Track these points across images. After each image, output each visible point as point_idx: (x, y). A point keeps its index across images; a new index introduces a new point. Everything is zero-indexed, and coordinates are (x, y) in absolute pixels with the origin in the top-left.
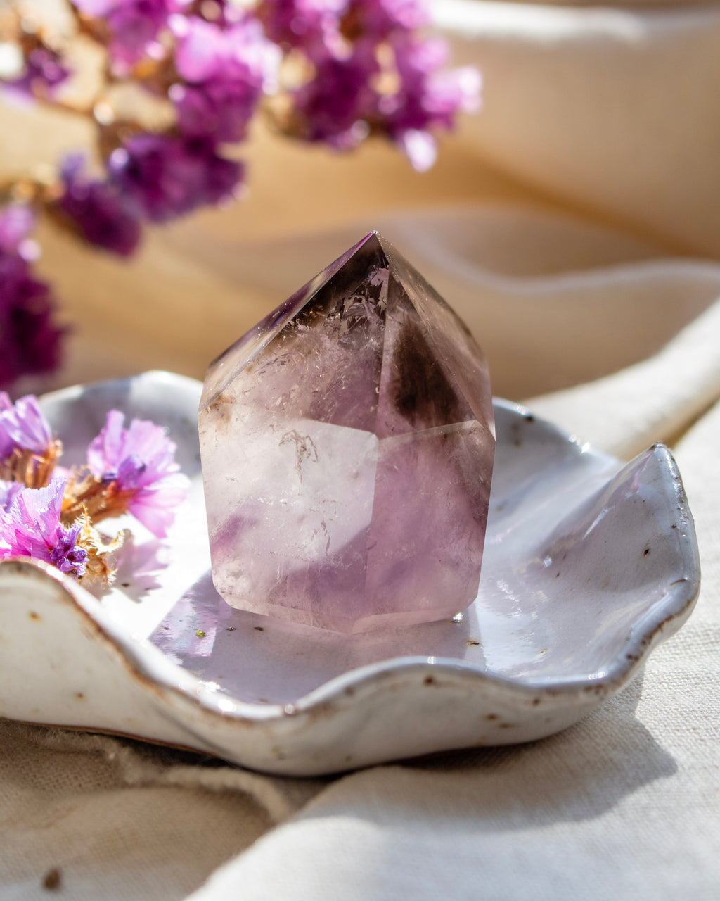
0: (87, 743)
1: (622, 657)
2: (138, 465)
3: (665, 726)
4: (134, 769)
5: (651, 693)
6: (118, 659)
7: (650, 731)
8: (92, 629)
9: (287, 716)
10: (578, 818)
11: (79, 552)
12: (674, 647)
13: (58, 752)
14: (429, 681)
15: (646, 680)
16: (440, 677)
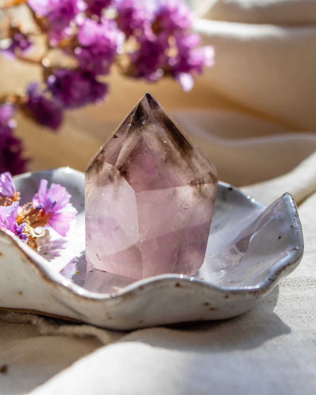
0: (24, 318)
1: (266, 279)
2: (53, 201)
3: (287, 315)
4: (45, 328)
5: (281, 303)
6: (37, 271)
7: (280, 317)
8: (25, 258)
9: (112, 298)
10: (244, 349)
11: (24, 235)
12: (293, 286)
13: (11, 323)
14: (178, 285)
15: (280, 298)
16: (182, 284)
